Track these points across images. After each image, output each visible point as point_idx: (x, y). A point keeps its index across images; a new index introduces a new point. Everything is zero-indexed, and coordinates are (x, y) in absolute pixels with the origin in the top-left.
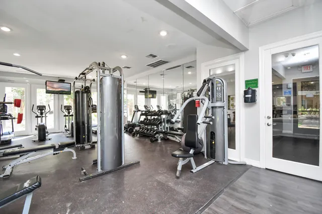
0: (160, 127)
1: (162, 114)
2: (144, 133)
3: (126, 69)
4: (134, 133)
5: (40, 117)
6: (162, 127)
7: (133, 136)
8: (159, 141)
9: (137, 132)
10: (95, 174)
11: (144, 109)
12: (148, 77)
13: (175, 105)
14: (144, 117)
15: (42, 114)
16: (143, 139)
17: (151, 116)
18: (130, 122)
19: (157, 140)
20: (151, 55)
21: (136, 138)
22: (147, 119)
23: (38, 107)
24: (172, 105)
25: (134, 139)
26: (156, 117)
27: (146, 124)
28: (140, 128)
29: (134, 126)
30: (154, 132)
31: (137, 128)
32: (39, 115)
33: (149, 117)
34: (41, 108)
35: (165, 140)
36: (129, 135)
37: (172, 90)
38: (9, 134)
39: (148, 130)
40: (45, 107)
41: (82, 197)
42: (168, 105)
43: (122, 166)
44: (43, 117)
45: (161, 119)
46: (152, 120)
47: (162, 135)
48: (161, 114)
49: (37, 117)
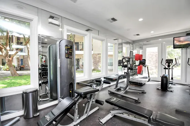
5: (167, 69)
23: (166, 60)
32: (167, 67)
38: (146, 78)
40: (172, 60)
44: (170, 69)
49: (165, 68)
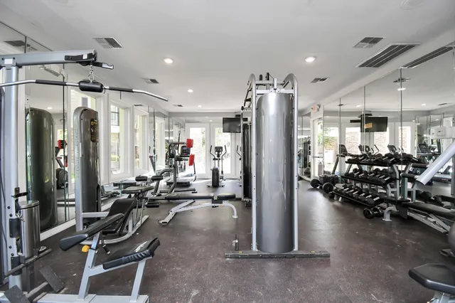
0: (390, 190)
1: (398, 161)
2: (352, 197)
3: (319, 82)
4: (333, 194)
5: (217, 159)
6: (397, 189)
7: (331, 198)
8: (387, 219)
9: (339, 193)
10: (247, 253)
11: (359, 153)
12: (364, 91)
13: (439, 143)
14: (355, 166)
15: (218, 156)
16: (349, 208)
17: (371, 164)
18: (329, 173)
19: (382, 216)
20: (366, 40)
21: (336, 203)
22: (361, 171)
23: (216, 148)
24: (429, 144)
25: (331, 204)
26: (381, 168)
27: (357, 180)
28: (345, 187)
29: (334, 180)
30: (373, 197)
31: (339, 186)
32: (216, 157)
33: (365, 168)
34: (219, 150)
35: (402, 219)
36: (324, 195)
37: (429, 113)
38: (192, 175)
39: (360, 192)
40: (222, 148)
41: (215, 288)
42: (416, 145)
43: (291, 253)
44: (220, 159)
45: (394, 172)
46: (371, 173)
47: (393, 208)
48: (394, 162)
49: (215, 159)
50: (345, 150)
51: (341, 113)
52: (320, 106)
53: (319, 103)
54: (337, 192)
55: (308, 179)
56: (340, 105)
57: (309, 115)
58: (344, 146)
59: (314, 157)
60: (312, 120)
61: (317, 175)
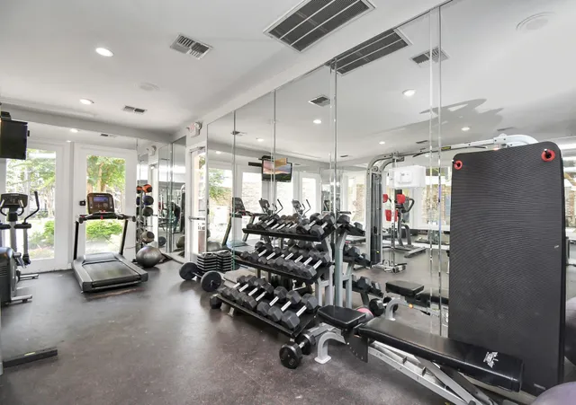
4: (218, 300)
5: (7, 227)
7: (215, 308)
8: (323, 356)
9: (230, 300)
11: (260, 210)
50: (242, 207)
51: (235, 149)
52: (201, 126)
53: (200, 120)
54: (226, 297)
55: (180, 259)
56: (236, 133)
57: (183, 141)
58: (241, 200)
59: (191, 218)
60: (187, 150)
61: (196, 251)
